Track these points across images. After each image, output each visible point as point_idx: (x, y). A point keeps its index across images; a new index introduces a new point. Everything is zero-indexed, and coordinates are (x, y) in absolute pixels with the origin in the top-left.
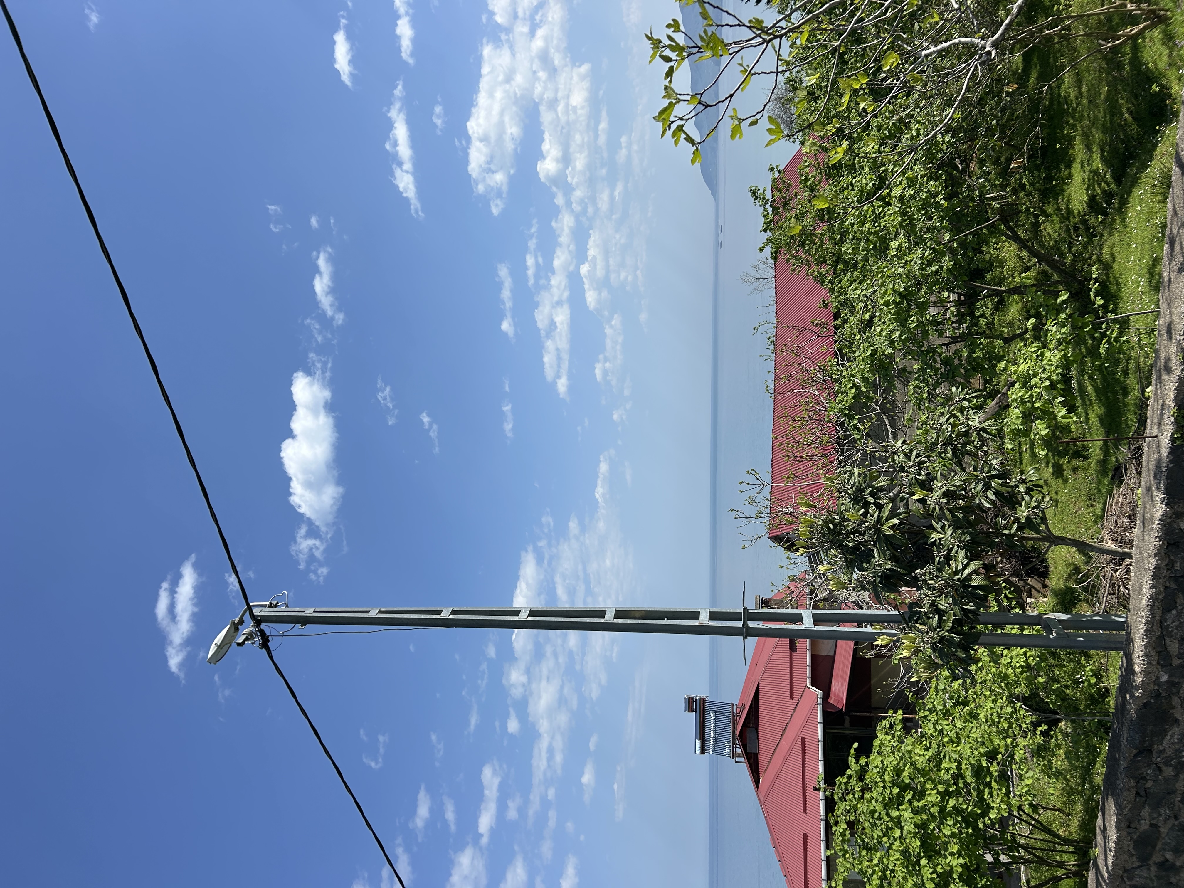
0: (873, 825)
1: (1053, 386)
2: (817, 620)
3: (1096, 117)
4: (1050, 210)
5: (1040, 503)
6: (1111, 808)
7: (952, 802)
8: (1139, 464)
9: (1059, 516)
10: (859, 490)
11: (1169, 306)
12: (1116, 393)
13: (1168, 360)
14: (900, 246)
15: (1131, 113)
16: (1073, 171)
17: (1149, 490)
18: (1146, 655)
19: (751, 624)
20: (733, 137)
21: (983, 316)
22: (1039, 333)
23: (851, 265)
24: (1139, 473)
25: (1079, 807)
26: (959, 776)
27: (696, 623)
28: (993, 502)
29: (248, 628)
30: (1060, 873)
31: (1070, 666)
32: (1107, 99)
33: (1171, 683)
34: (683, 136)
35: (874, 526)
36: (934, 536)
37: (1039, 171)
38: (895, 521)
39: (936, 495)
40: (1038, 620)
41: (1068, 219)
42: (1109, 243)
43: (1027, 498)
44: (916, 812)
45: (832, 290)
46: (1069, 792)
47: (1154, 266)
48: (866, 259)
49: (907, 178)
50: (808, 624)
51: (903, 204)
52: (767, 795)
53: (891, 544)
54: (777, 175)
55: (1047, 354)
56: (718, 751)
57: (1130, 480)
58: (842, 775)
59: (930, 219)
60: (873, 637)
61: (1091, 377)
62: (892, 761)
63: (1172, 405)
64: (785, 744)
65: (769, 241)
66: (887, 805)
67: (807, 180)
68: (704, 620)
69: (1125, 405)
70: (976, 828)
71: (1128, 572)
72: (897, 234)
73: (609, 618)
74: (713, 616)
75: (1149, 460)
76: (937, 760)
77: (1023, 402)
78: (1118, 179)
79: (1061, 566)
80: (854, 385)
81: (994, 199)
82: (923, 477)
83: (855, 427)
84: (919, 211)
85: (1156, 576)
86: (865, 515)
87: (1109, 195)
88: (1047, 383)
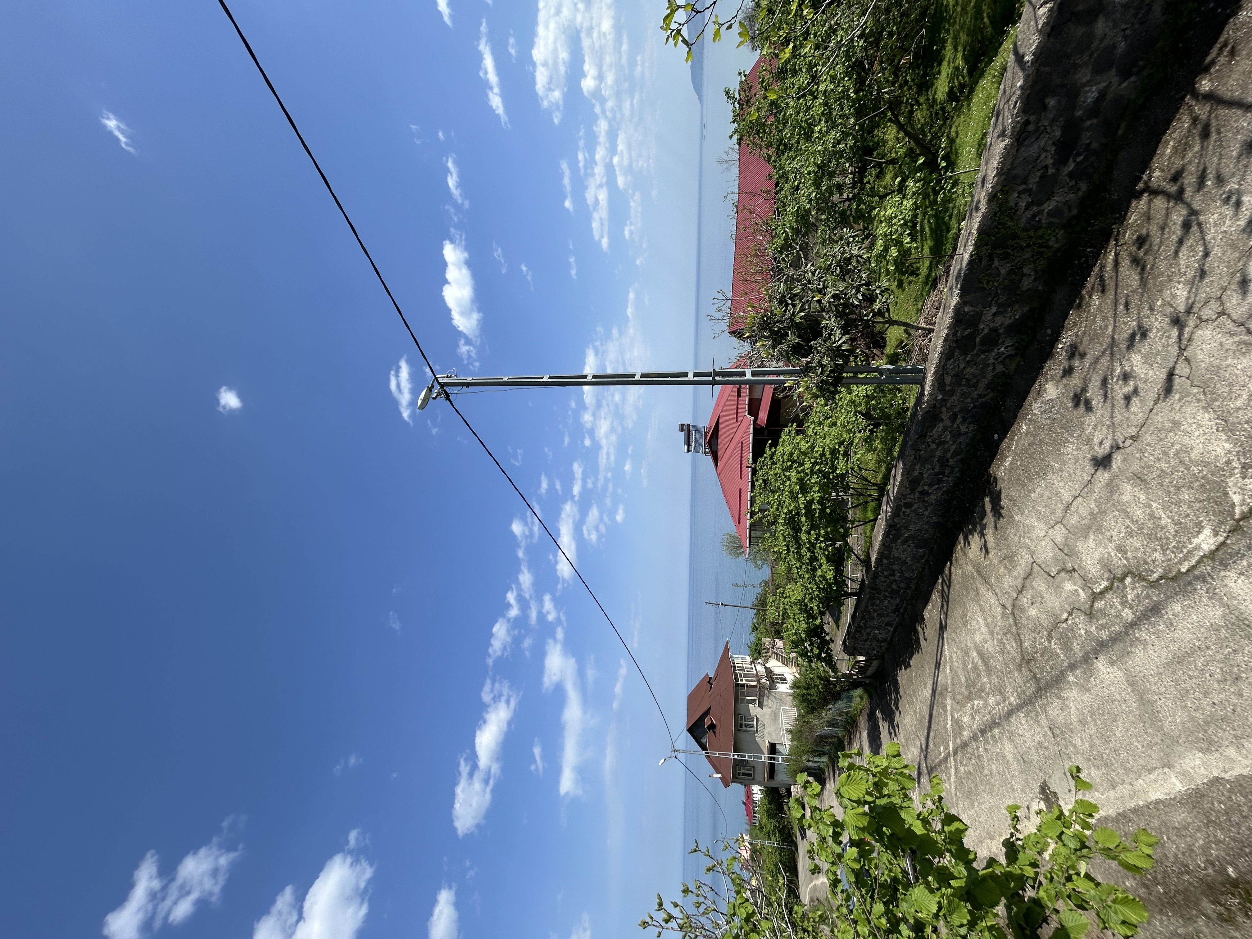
0: (776, 480)
1: (905, 224)
2: (754, 374)
3: (964, 22)
4: (922, 100)
5: (887, 299)
6: (901, 465)
7: (817, 467)
8: (948, 276)
9: (897, 312)
10: (783, 296)
11: (987, 164)
12: (942, 231)
13: (979, 202)
14: (821, 129)
15: (989, 17)
16: (942, 68)
17: (951, 288)
18: (932, 385)
19: (717, 378)
20: (714, 40)
21: (868, 182)
22: (901, 189)
23: (787, 147)
24: (947, 281)
25: (883, 469)
26: (823, 454)
27: (686, 379)
28: (860, 301)
29: (437, 389)
30: (869, 499)
31: (890, 397)
32: (975, 7)
33: (943, 400)
34: (681, 39)
35: (790, 318)
36: (824, 323)
37: (919, 69)
38: (802, 314)
39: (827, 297)
40: (877, 370)
41: (933, 107)
42: (956, 124)
43: (880, 297)
44: (798, 472)
45: (775, 167)
46: (879, 462)
47: (982, 139)
48: (798, 142)
49: (831, 76)
50: (748, 376)
51: (826, 97)
52: (722, 471)
53: (799, 328)
54: (743, 79)
55: (905, 203)
56: (697, 450)
57: (940, 287)
58: (762, 457)
59: (842, 109)
60: (784, 382)
61: (929, 221)
62: (788, 449)
63: (975, 232)
64: (732, 446)
65: (736, 130)
66: (784, 470)
67: (763, 81)
68: (691, 377)
69: (947, 239)
70: (828, 478)
71: (930, 341)
72: (820, 120)
73: (637, 378)
74: (696, 375)
75: (954, 271)
76: (812, 448)
77: (886, 236)
78: (971, 73)
79: (894, 340)
80: (785, 231)
81: (886, 92)
82: (821, 286)
83: (783, 259)
84: (835, 102)
85: (946, 340)
86: (785, 311)
87: (962, 86)
88: (902, 222)
